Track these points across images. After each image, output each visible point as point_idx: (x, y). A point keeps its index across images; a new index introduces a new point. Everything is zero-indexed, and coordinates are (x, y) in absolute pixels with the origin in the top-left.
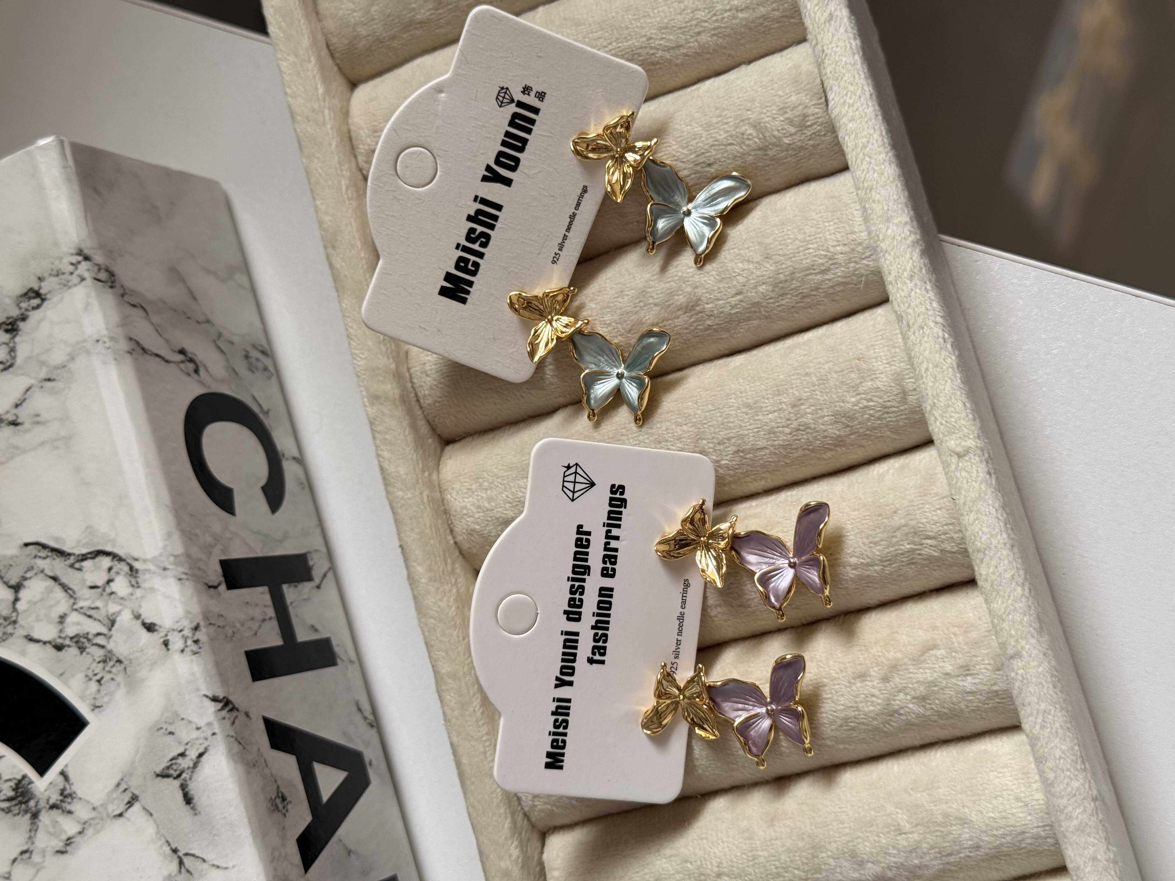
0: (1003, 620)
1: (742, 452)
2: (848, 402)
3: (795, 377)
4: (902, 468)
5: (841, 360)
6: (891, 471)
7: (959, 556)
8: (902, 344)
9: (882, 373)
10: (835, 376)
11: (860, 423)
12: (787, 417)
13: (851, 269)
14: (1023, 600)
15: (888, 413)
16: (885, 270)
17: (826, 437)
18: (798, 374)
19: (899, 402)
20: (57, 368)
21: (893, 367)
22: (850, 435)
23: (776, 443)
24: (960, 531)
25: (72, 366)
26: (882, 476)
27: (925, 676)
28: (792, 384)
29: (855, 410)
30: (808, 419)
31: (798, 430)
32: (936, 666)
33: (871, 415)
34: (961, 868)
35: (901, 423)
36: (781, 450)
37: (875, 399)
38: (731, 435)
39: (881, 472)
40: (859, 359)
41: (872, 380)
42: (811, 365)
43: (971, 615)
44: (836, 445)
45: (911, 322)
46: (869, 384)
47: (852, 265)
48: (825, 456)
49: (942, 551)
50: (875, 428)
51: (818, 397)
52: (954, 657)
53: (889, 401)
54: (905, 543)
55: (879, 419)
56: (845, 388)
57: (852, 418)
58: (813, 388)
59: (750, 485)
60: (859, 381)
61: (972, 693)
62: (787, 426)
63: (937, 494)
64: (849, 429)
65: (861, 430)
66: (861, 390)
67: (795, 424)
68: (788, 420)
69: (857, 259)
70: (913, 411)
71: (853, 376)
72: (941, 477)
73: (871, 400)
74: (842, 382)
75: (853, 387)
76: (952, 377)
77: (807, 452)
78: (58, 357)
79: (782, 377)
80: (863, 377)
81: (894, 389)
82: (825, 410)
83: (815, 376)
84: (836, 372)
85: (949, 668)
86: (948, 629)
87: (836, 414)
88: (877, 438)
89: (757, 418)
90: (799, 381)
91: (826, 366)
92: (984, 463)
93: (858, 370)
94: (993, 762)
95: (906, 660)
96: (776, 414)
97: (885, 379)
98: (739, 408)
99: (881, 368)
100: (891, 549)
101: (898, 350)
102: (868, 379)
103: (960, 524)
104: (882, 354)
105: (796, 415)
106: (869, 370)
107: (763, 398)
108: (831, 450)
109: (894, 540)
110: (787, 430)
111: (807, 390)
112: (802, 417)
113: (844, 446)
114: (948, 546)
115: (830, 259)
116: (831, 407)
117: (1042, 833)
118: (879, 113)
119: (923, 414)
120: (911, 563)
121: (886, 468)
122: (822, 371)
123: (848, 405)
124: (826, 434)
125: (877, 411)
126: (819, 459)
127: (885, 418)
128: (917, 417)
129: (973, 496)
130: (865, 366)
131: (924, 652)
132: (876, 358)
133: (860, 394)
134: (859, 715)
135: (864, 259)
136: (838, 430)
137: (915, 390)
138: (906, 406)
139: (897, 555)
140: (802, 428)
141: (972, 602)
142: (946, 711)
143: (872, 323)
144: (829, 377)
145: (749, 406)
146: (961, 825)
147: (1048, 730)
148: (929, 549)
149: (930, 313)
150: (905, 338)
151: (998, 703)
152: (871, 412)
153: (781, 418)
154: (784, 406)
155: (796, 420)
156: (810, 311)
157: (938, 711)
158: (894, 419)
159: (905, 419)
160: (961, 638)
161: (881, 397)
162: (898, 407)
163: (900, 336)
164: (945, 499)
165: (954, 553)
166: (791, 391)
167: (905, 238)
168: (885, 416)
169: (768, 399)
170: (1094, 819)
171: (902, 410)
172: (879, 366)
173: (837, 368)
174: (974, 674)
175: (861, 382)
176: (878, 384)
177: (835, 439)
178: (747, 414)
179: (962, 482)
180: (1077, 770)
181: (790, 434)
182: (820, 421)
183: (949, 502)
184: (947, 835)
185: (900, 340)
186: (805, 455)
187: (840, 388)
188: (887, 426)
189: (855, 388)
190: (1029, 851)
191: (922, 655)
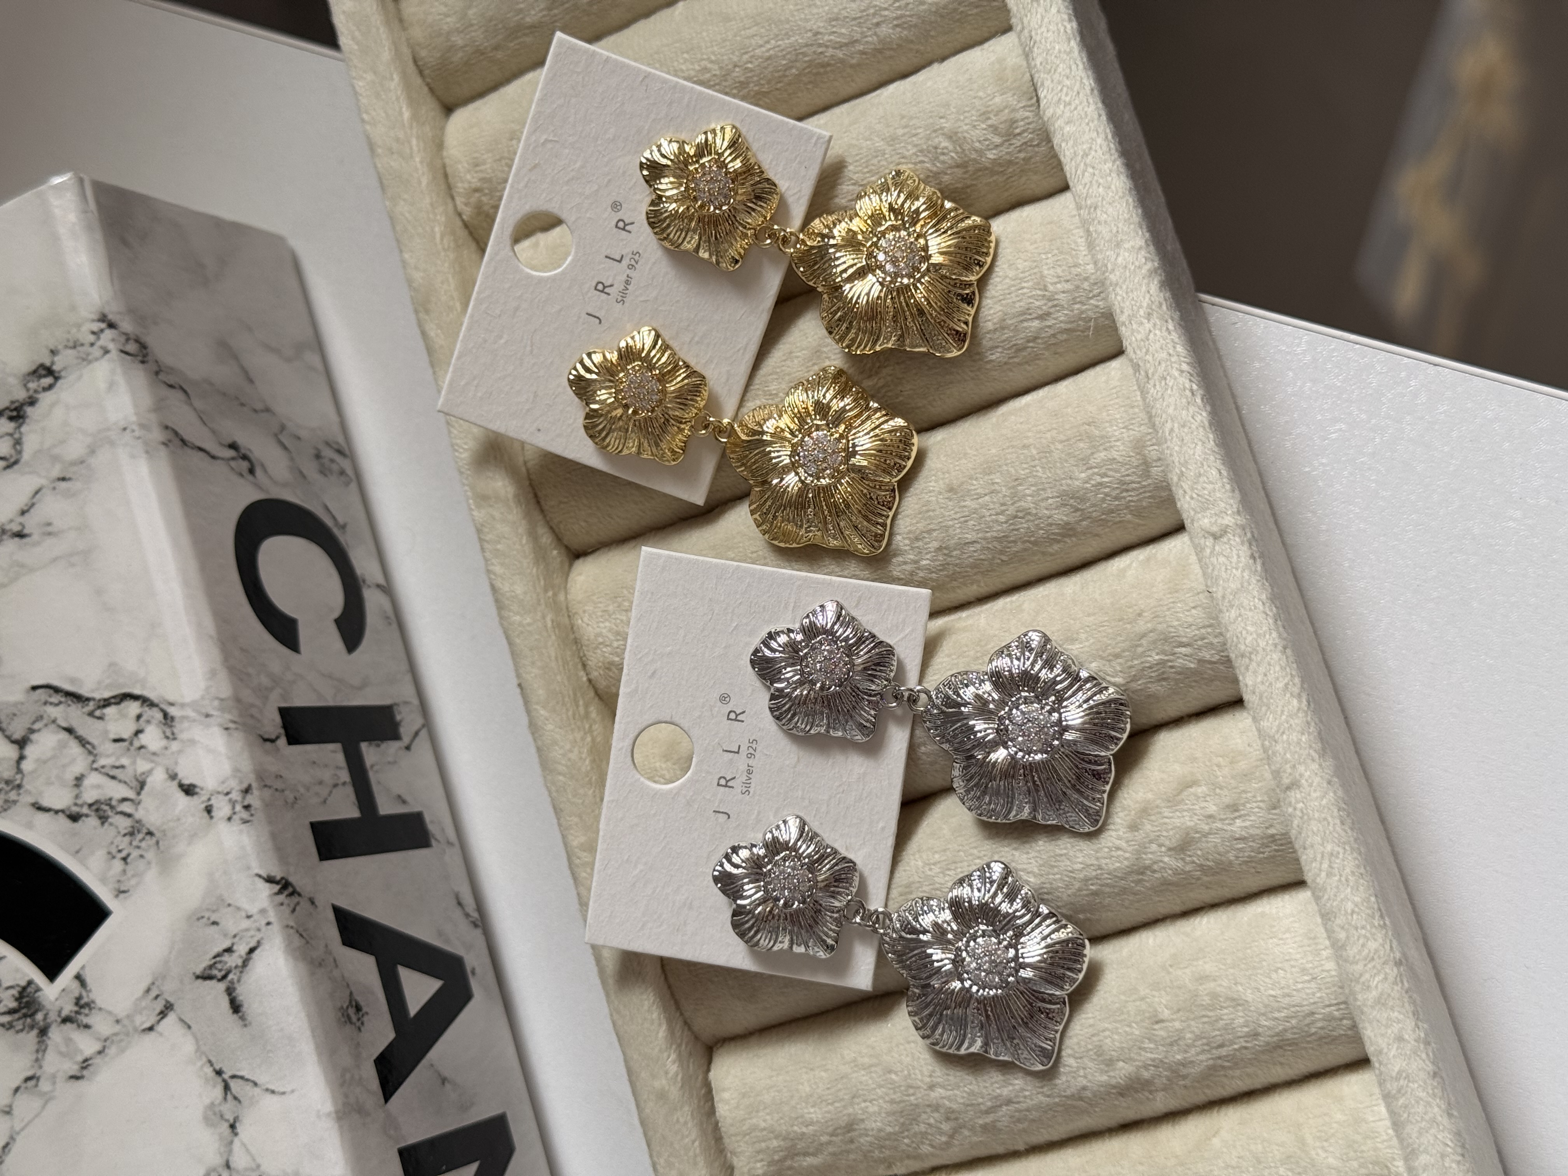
0: (1276, 742)
1: (945, 548)
2: (1077, 479)
3: (1010, 450)
4: (1148, 560)
5: (1067, 427)
6: (1134, 565)
7: (1221, 667)
8: (1141, 403)
9: (1118, 440)
10: (1060, 446)
11: (1093, 505)
12: (1002, 501)
13: (1076, 312)
14: (1300, 715)
15: (1127, 491)
16: (1117, 309)
17: (1051, 525)
18: (1013, 447)
19: (1140, 476)
20: (73, 463)
21: (1131, 432)
22: (1081, 521)
23: (989, 535)
24: (1221, 634)
25: (93, 461)
26: (1122, 572)
27: (1182, 820)
28: (1006, 459)
29: (1086, 489)
30: (1027, 503)
31: (1016, 517)
32: (1197, 807)
33: (1107, 495)
34: (1236, 1064)
35: (1144, 504)
36: (996, 544)
37: (1110, 473)
38: (931, 526)
39: (1122, 566)
40: (1089, 425)
41: (1105, 449)
42: (1030, 434)
43: (1239, 741)
44: (1064, 535)
45: (1150, 372)
46: (1102, 455)
47: (1077, 306)
48: (1050, 550)
49: (1199, 661)
50: (1112, 511)
51: (1039, 474)
52: (1219, 795)
53: (1128, 475)
54: (1154, 654)
55: (1116, 498)
56: (1072, 461)
57: (1083, 500)
58: (1033, 464)
59: (958, 591)
60: (1089, 452)
61: (1242, 839)
62: (1002, 513)
63: (1191, 589)
64: (1079, 513)
65: (1094, 514)
66: (1092, 462)
67: (1011, 511)
68: (1002, 505)
69: (1083, 299)
70: (1157, 488)
71: (1082, 445)
72: (1196, 569)
73: (1105, 475)
74: (1069, 454)
75: (1083, 460)
76: (1203, 439)
77: (1028, 544)
78: (75, 449)
79: (994, 451)
80: (1094, 447)
81: (1133, 459)
82: (1049, 491)
83: (1035, 447)
84: (1061, 442)
85: (1212, 809)
86: (1210, 761)
87: (1062, 495)
88: (1115, 523)
89: (963, 504)
90: (1015, 455)
91: (1048, 435)
92: (1247, 545)
93: (1089, 437)
94: (1272, 926)
95: (1158, 802)
96: (987, 498)
97: (1121, 448)
98: (940, 493)
99: (1116, 433)
100: (1136, 662)
101: (1137, 410)
102: (1101, 448)
103: (1219, 624)
104: (1118, 416)
105: (1012, 498)
106: (1102, 437)
107: (971, 478)
108: (1058, 542)
109: (1140, 650)
110: (1002, 518)
111: (1025, 466)
112: (1020, 500)
113: (1074, 535)
114: (1206, 655)
115: (1050, 300)
116: (1055, 486)
117: (1336, 1013)
118: (1103, 113)
119: (1170, 490)
120: (1162, 679)
121: (1128, 562)
122: (1044, 441)
123: (1077, 483)
124: (1050, 520)
125: (1114, 489)
126: (1044, 553)
127: (1124, 498)
128: (1164, 494)
129: (1233, 586)
130: (1097, 433)
131: (1181, 791)
132: (1110, 422)
133: (1091, 468)
134: (1102, 874)
135: (1091, 298)
136: (1066, 515)
137: (1159, 459)
138: (1150, 481)
139: (1143, 670)
140: (1020, 514)
141: (1240, 725)
142: (1210, 864)
143: (1104, 379)
144: (1052, 447)
145: (951, 490)
146: (1234, 1007)
147: (1336, 878)
148: (1184, 659)
149: (1173, 359)
150: (1144, 392)
151: (1276, 850)
152: (1107, 490)
153: (993, 503)
154: (997, 487)
155: (1012, 504)
156: (1027, 367)
157: (1201, 865)
158: (1135, 499)
159: (1150, 497)
160: (1226, 771)
161: (1117, 471)
162: (1139, 483)
163: (1138, 393)
164: (1201, 596)
165: (1215, 663)
166: (1005, 468)
167: (1140, 267)
168: (1124, 494)
169: (976, 479)
170: (1397, 988)
171: (1145, 486)
172: (1115, 431)
173: (1062, 437)
174: (1245, 815)
175: (1093, 453)
176: (1115, 454)
177: (1063, 527)
178: (950, 499)
179: (1220, 569)
180: (1374, 926)
181: (1006, 522)
182: (1043, 504)
183: (1206, 598)
184: (1216, 1021)
185: (1139, 398)
186: (1025, 550)
187: (1066, 461)
188: (1127, 507)
189: (1085, 460)
190: (1321, 1038)
191: (1178, 794)
